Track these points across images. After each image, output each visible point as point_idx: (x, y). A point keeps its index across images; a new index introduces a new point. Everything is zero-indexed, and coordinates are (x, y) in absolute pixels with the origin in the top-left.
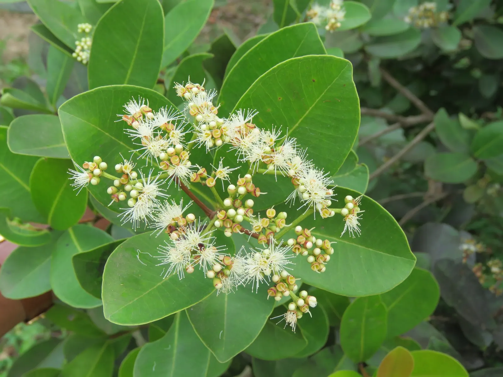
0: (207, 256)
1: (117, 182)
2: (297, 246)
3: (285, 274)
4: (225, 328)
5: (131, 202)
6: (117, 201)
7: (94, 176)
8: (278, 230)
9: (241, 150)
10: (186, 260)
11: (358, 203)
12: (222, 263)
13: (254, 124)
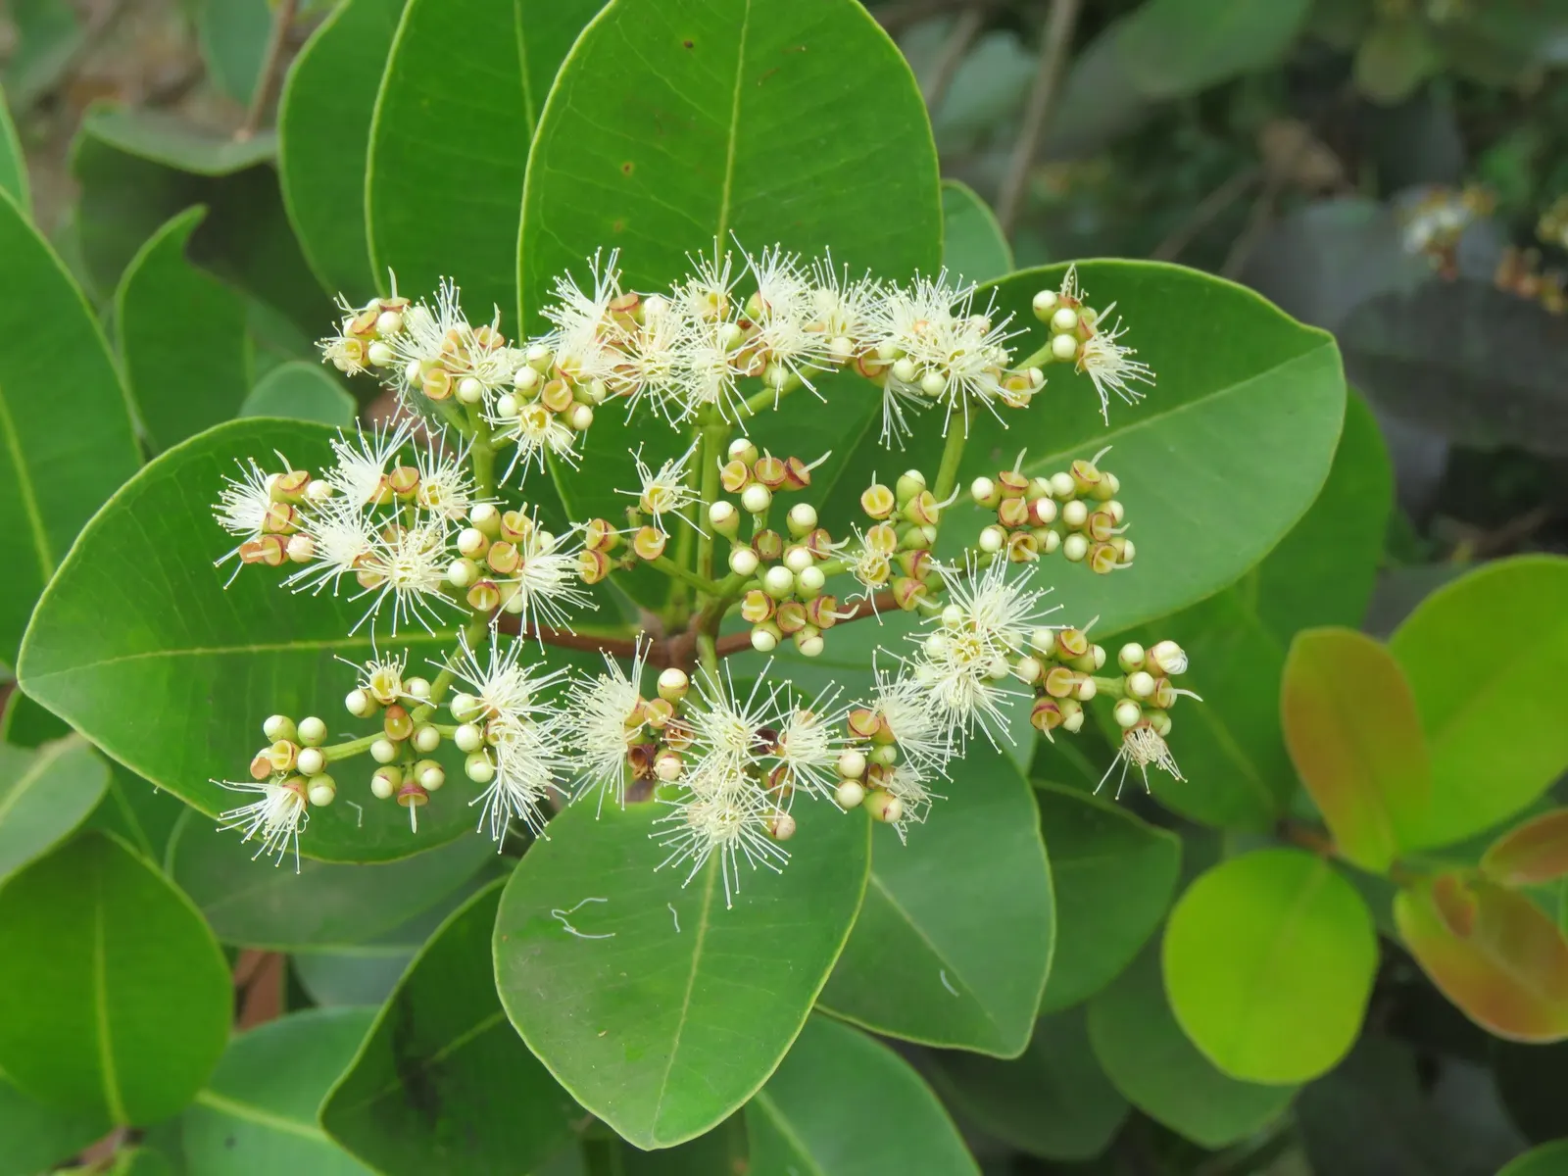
0: (803, 752)
1: (381, 748)
2: (1017, 537)
3: (1043, 637)
4: (942, 956)
5: (478, 769)
6: (424, 800)
7: (307, 779)
8: (930, 533)
10: (756, 807)
11: (1079, 296)
12: (855, 739)
13: (631, 291)
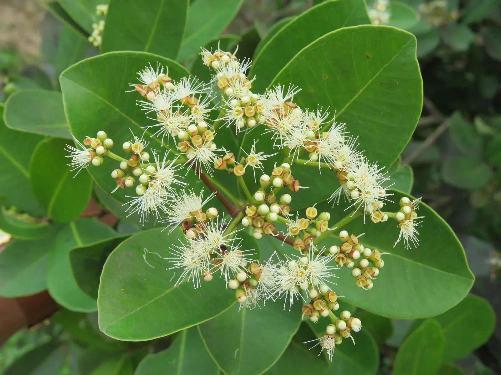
0: (230, 262)
1: (124, 164)
2: (342, 255)
3: (325, 288)
4: (241, 345)
5: (139, 190)
6: (123, 187)
7: (96, 155)
8: (319, 234)
9: (278, 134)
10: (204, 265)
11: (416, 208)
12: (248, 271)
13: (296, 104)
